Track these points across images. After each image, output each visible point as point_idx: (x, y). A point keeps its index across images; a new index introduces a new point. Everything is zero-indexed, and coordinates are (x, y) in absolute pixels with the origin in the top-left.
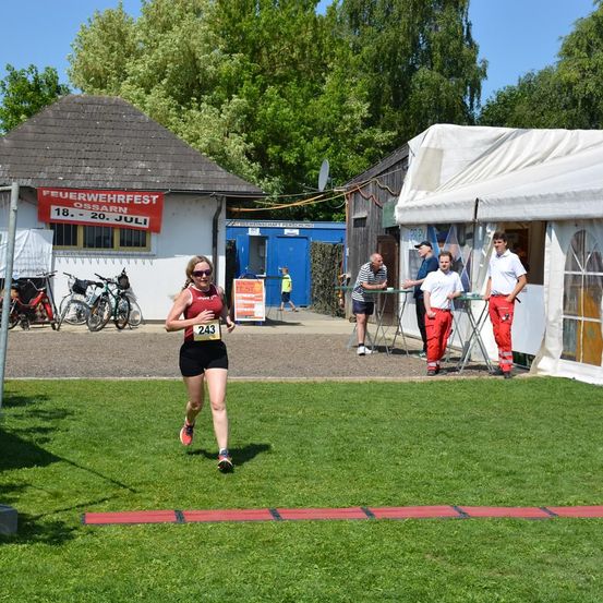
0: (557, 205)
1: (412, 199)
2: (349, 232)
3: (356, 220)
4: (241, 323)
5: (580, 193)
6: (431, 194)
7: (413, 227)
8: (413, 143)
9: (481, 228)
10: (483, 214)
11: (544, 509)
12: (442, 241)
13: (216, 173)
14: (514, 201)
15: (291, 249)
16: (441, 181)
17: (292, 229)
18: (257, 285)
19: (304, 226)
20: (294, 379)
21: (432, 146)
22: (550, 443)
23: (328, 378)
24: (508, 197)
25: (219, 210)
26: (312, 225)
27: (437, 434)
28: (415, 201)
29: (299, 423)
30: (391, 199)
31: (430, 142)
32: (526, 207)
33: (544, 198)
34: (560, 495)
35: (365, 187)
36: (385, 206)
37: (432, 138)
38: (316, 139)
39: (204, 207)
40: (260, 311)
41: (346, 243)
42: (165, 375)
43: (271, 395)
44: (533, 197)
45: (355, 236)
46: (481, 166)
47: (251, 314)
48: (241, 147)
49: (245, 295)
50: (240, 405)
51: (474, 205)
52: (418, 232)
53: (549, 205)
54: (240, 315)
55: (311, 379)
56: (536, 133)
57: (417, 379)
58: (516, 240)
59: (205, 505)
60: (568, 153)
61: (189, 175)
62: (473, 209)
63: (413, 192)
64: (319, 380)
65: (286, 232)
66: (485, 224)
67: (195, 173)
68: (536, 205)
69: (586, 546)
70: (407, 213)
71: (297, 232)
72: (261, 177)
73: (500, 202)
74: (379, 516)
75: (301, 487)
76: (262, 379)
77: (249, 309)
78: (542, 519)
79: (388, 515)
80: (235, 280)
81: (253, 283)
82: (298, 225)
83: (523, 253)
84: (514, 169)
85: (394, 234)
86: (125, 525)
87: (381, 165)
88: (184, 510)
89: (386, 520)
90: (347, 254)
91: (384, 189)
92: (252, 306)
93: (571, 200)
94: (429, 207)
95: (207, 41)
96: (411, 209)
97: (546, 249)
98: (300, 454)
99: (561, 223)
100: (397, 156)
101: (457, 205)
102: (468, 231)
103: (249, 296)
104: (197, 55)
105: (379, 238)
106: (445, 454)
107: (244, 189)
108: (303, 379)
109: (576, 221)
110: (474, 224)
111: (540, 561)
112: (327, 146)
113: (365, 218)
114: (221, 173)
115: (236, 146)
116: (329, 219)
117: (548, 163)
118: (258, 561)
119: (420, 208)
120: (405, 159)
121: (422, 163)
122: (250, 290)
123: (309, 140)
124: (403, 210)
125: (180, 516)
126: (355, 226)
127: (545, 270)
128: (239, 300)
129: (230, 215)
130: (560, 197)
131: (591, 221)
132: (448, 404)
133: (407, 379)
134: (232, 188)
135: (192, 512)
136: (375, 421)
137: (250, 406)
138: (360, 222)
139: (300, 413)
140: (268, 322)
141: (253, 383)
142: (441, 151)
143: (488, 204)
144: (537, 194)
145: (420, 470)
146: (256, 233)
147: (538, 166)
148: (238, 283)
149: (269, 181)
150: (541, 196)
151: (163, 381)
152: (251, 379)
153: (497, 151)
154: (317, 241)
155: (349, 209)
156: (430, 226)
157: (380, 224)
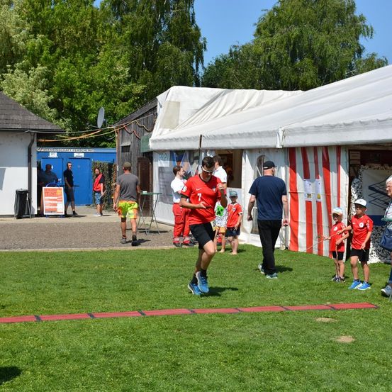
0: (248, 139)
1: (160, 134)
2: (119, 155)
3: (123, 147)
4: (48, 216)
5: (262, 132)
6: (173, 131)
7: (161, 152)
8: (160, 98)
9: (203, 154)
10: (205, 145)
11: (236, 309)
12: (179, 160)
13: (30, 117)
14: (223, 137)
15: (79, 167)
16: (179, 122)
17: (79, 153)
18: (58, 191)
19: (87, 151)
20: (89, 249)
21: (173, 100)
22: (243, 279)
23: (111, 248)
24: (220, 134)
25: (32, 142)
26: (93, 150)
27: (179, 276)
28: (162, 136)
29: (97, 272)
30: (146, 134)
31: (171, 98)
32: (231, 140)
33: (241, 136)
34: (245, 303)
35: (129, 126)
36: (142, 138)
37: (172, 95)
38: (94, 93)
39: (22, 139)
40: (61, 208)
41: (116, 162)
42: (6, 249)
43: (77, 258)
44: (235, 134)
45: (123, 158)
46: (203, 113)
47: (55, 210)
48: (45, 99)
49: (51, 198)
50: (58, 264)
51: (199, 139)
52: (164, 156)
53: (244, 140)
54: (47, 211)
55: (100, 249)
56: (237, 92)
57: (166, 247)
58: (225, 160)
59: (51, 313)
60: (258, 104)
61: (11, 118)
62: (199, 141)
63: (161, 129)
64: (104, 249)
65: (75, 155)
66: (206, 151)
67: (16, 117)
68: (236, 140)
69: (256, 323)
70: (157, 144)
71: (82, 155)
72: (57, 118)
73: (215, 137)
74: (147, 315)
75: (103, 304)
76: (69, 249)
77: (54, 207)
78: (235, 313)
79: (152, 314)
80: (44, 188)
81: (56, 190)
82: (83, 150)
83: (230, 169)
84: (224, 115)
85: (149, 156)
86: (8, 323)
87: (139, 112)
88: (40, 316)
89: (152, 316)
90: (118, 170)
91: (141, 127)
92: (56, 205)
93: (257, 137)
94: (171, 140)
95: (17, 24)
96: (160, 140)
97: (243, 166)
98: (100, 288)
99: (251, 150)
100: (150, 106)
101: (189, 139)
102: (195, 155)
103: (53, 198)
104: (11, 34)
105: (138, 159)
106: (183, 286)
107: (49, 127)
108: (95, 249)
109: (259, 150)
110: (199, 151)
111: (232, 330)
112: (103, 97)
113: (129, 146)
114: (33, 117)
115: (41, 98)
116: (105, 146)
117: (244, 111)
118: (86, 335)
119: (165, 140)
120: (155, 108)
121: (166, 112)
122: (54, 194)
123: (90, 93)
124: (154, 141)
125: (38, 318)
126: (123, 151)
127: (242, 179)
128: (46, 200)
129: (40, 144)
130: (250, 135)
131: (268, 149)
132: (185, 260)
133: (160, 247)
134: (41, 127)
135: (45, 316)
136: (141, 270)
137: (65, 264)
138: (126, 149)
139: (96, 267)
140: (66, 216)
141: (64, 252)
142: (178, 104)
143: (208, 138)
144: (236, 132)
145: (169, 294)
146: (55, 155)
147: (239, 113)
148: (46, 190)
149: (63, 121)
150: (239, 134)
151: (6, 252)
152: (62, 250)
153: (213, 103)
154: (97, 161)
155: (119, 140)
156: (171, 152)
157: (139, 150)
